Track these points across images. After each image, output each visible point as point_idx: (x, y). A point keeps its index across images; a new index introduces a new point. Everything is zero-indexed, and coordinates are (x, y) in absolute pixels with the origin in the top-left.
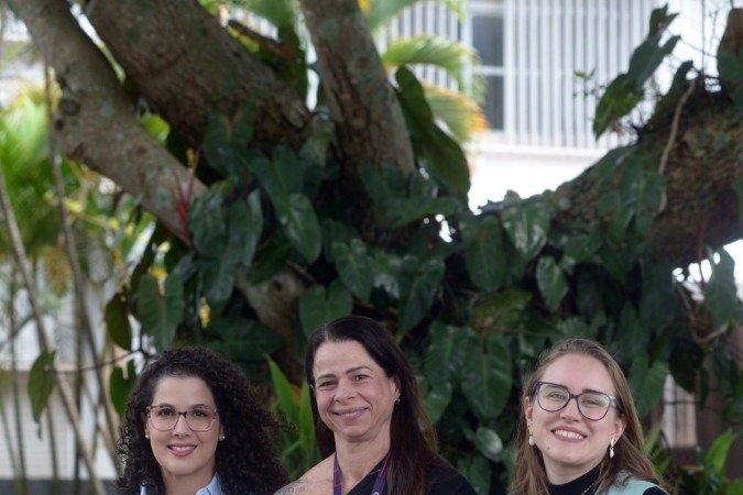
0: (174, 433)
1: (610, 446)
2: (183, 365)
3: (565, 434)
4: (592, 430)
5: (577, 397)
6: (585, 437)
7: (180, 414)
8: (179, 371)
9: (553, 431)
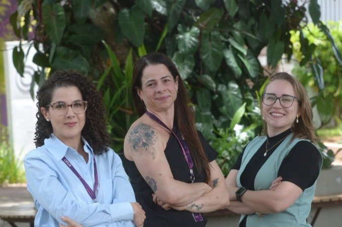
0: (67, 116)
1: (296, 118)
2: (67, 80)
3: (275, 114)
4: (287, 112)
5: (279, 98)
6: (285, 115)
7: (69, 106)
8: (65, 84)
9: (271, 113)
